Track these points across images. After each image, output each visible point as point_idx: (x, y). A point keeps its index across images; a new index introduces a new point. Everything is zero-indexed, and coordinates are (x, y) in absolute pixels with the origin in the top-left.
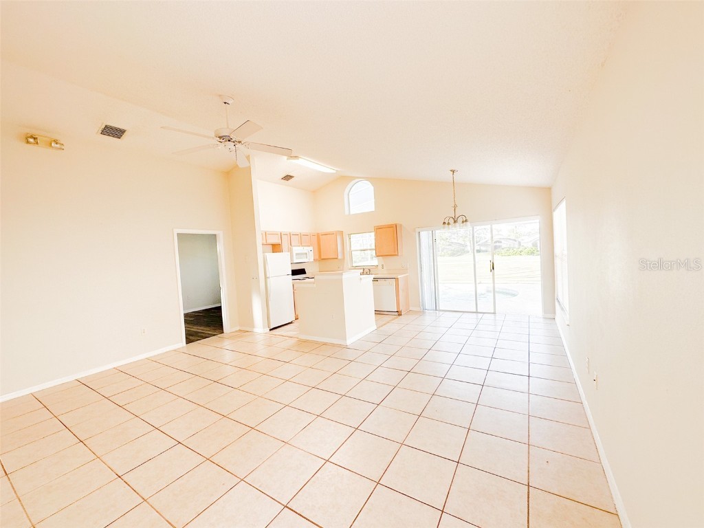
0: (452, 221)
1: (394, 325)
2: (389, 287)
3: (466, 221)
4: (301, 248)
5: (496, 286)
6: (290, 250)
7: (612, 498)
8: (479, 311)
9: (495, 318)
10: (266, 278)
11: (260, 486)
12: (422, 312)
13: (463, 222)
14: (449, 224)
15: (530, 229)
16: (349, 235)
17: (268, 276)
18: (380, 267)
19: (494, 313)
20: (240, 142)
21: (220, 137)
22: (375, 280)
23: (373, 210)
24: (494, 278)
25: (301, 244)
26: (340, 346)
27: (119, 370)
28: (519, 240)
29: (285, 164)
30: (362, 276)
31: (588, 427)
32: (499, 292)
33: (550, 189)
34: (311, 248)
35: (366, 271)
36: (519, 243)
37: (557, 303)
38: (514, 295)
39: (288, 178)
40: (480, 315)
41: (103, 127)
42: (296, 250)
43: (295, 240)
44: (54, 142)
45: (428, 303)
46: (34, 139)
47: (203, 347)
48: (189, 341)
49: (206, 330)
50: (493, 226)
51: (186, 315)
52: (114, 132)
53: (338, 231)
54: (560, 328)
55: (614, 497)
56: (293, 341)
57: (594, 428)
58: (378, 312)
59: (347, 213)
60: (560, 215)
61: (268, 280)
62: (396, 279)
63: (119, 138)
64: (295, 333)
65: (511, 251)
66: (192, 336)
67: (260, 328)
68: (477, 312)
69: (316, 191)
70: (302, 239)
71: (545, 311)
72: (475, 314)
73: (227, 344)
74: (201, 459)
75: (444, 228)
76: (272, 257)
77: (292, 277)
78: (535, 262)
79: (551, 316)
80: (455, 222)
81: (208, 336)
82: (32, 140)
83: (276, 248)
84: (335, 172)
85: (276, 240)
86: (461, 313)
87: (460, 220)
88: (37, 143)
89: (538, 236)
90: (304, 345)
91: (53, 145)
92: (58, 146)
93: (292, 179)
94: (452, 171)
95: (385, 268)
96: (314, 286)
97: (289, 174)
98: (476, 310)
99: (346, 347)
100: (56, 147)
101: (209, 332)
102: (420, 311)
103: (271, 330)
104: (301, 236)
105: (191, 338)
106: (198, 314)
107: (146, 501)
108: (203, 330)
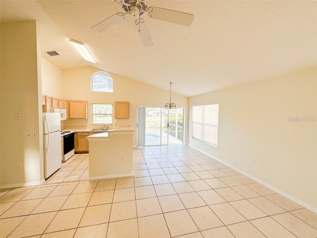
4: (59, 109)
10: (44, 134)
16: (92, 104)
18: (114, 125)
19: (168, 145)
23: (112, 91)
25: (59, 107)
33: (189, 98)
34: (65, 110)
39: (53, 53)
42: (57, 111)
43: (55, 103)
53: (86, 101)
70: (59, 103)
72: (161, 146)
80: (170, 106)
93: (58, 56)
94: (171, 83)
95: (117, 125)
96: (108, 139)
97: (56, 51)
98: (161, 144)
99: (134, 177)
102: (137, 147)
103: (46, 180)
104: (59, 100)
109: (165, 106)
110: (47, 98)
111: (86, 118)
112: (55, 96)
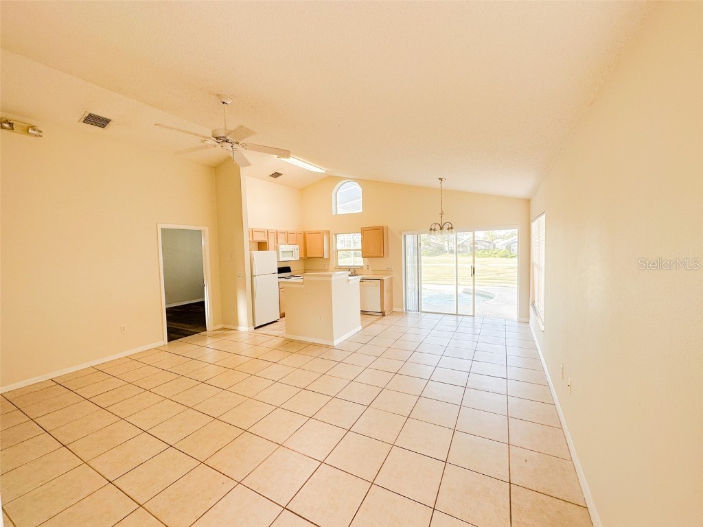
0: (438, 227)
1: (378, 326)
2: (374, 289)
3: (452, 228)
4: (287, 246)
5: (475, 287)
6: (276, 249)
7: (582, 492)
8: (459, 313)
9: (474, 320)
10: (252, 276)
11: (258, 489)
12: (404, 313)
13: (448, 229)
14: (435, 230)
15: (507, 236)
16: (336, 235)
17: (254, 274)
18: (365, 268)
19: (473, 316)
20: (237, 143)
21: (217, 138)
22: (362, 281)
23: (361, 211)
24: (474, 281)
25: (287, 242)
26: (327, 346)
27: (98, 370)
28: (494, 242)
29: (274, 162)
30: (350, 278)
31: (560, 427)
32: (478, 295)
33: (530, 200)
34: (297, 247)
35: (353, 272)
36: (494, 245)
37: (531, 309)
38: (491, 298)
39: (276, 175)
40: (460, 318)
41: (87, 115)
42: (283, 248)
43: (281, 238)
44: (30, 129)
45: (411, 305)
46: (10, 124)
47: (187, 346)
48: (170, 339)
49: (187, 328)
50: (476, 232)
51: (169, 311)
52: (98, 121)
53: (326, 231)
54: (533, 332)
55: (584, 492)
56: (280, 341)
57: (565, 427)
58: (363, 312)
59: (334, 213)
60: (539, 227)
61: (254, 278)
62: (382, 281)
63: (103, 127)
64: (281, 332)
65: (486, 253)
66: (173, 333)
67: (244, 325)
68: (456, 315)
69: (305, 190)
70: (288, 237)
71: (520, 315)
72: (455, 316)
73: (209, 342)
74: (195, 463)
75: (430, 234)
76: (258, 255)
77: (277, 275)
78: (514, 262)
79: (525, 320)
80: (441, 229)
81: (189, 333)
82: (7, 125)
83: (262, 246)
84: (324, 172)
85: (262, 238)
86: (443, 315)
87: (446, 227)
88: (13, 129)
89: (517, 237)
90: (290, 344)
91: (30, 131)
92: (35, 132)
93: (281, 177)
94: (441, 179)
95: (370, 269)
96: (303, 286)
97: (278, 172)
98: (457, 311)
99: (333, 348)
100: (34, 134)
101: (191, 330)
102: (402, 312)
103: (255, 328)
104: (287, 234)
105: (173, 335)
106: (178, 310)
107: (141, 506)
108: (183, 327)
109: (431, 229)
110: (269, 234)
111: (325, 257)
112: (281, 228)
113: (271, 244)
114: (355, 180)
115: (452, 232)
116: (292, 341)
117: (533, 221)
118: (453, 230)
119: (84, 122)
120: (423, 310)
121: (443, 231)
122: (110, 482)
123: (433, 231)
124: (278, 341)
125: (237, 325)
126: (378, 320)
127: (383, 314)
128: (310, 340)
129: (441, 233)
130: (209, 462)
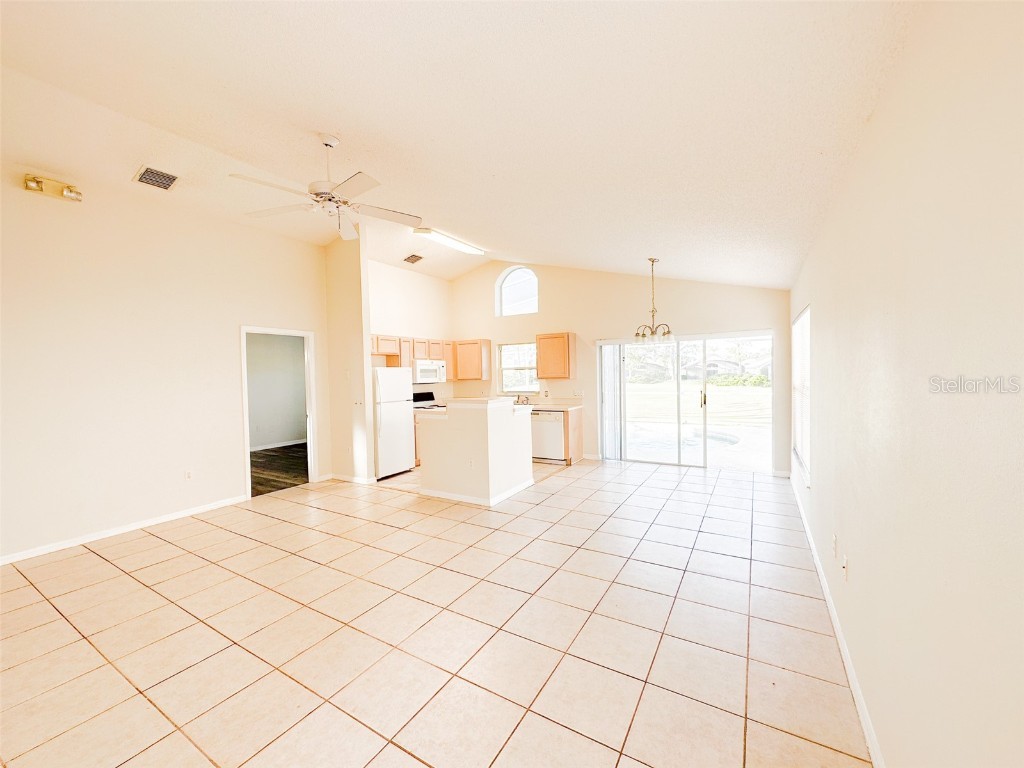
0: (648, 332)
1: (559, 479)
2: (554, 424)
3: (669, 332)
4: (428, 362)
5: (708, 428)
6: (413, 365)
7: (864, 738)
8: (682, 463)
9: (705, 474)
10: (375, 403)
11: (353, 711)
12: (601, 462)
13: (664, 334)
14: (644, 335)
15: (759, 348)
16: (500, 346)
17: (378, 401)
18: (542, 395)
19: (705, 467)
20: (345, 203)
21: (317, 195)
22: (535, 412)
23: (536, 311)
24: (705, 417)
25: (429, 356)
26: (479, 507)
27: (149, 533)
28: (743, 363)
29: (410, 239)
30: (517, 407)
31: (832, 634)
32: (713, 438)
33: (788, 292)
34: (443, 363)
35: (522, 399)
36: (743, 368)
37: (793, 456)
38: (733, 442)
39: (413, 259)
40: (684, 470)
41: (143, 170)
42: (422, 364)
43: (420, 350)
44: (65, 190)
45: (610, 450)
46: (38, 182)
47: (276, 502)
48: (256, 493)
49: (282, 477)
50: (707, 341)
51: (253, 455)
52: (158, 179)
53: (484, 340)
54: (796, 492)
55: (867, 738)
56: (412, 498)
57: (840, 636)
58: (537, 460)
59: (497, 314)
60: (802, 330)
61: (378, 407)
62: (565, 413)
63: (167, 188)
64: (414, 485)
65: (731, 379)
66: (261, 485)
67: (363, 477)
68: (679, 465)
69: (454, 280)
70: (431, 348)
71: (776, 467)
72: (676, 468)
73: (313, 499)
74: (267, 669)
75: (637, 341)
76: (385, 373)
77: (413, 404)
78: (765, 396)
79: (784, 474)
80: (653, 333)
81: (283, 485)
82: (33, 185)
83: (392, 360)
84: (482, 254)
85: (392, 349)
86: (657, 466)
87: (660, 331)
88: (42, 190)
89: (771, 358)
90: (427, 504)
91: (65, 193)
92: (73, 195)
93: (420, 261)
94: (652, 260)
95: (549, 397)
96: (446, 418)
97: (416, 254)
98: (679, 461)
99: (488, 509)
100: (69, 197)
101: (286, 481)
102: (597, 461)
103: (378, 480)
104: (430, 344)
105: (260, 488)
106: (272, 454)
107: (179, 729)
108: (277, 477)
109: (637, 334)
110: (403, 343)
111: (484, 378)
112: (420, 336)
113: (405, 358)
114: (528, 266)
115: (668, 339)
116: (429, 499)
117: (794, 323)
118: (672, 336)
119: (140, 180)
120: (628, 458)
121: (656, 337)
122: (141, 692)
123: (640, 338)
124: (410, 498)
125: (353, 473)
126: (560, 471)
127: (568, 463)
128: (456, 497)
129: (653, 340)
130: (286, 669)
